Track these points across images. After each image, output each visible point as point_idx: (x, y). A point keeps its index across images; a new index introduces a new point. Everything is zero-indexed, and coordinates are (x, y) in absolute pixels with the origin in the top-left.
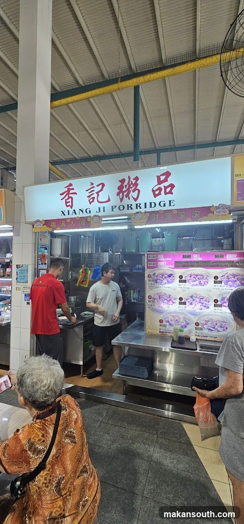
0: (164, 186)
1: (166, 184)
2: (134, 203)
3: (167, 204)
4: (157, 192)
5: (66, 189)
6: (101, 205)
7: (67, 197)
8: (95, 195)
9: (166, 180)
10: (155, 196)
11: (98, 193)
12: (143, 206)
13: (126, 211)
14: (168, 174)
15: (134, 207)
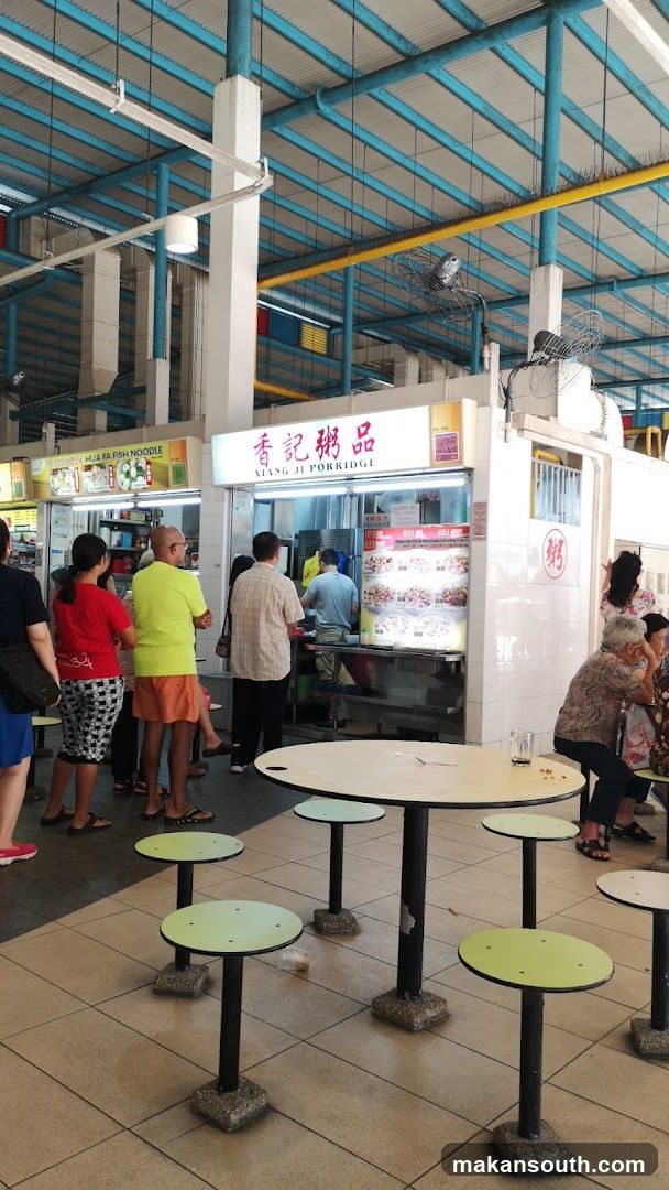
0: (364, 440)
1: (366, 438)
2: (334, 462)
3: (368, 464)
4: (357, 448)
5: (260, 441)
6: (300, 464)
7: (261, 452)
8: (292, 450)
9: (366, 433)
10: (356, 452)
11: (295, 447)
12: (343, 466)
13: (326, 472)
14: (367, 425)
15: (334, 466)
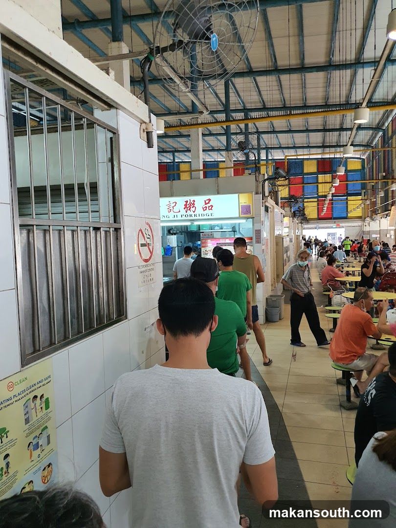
0: (208, 206)
2: (193, 214)
3: (210, 215)
4: (205, 209)
6: (175, 214)
9: (209, 203)
11: (173, 207)
12: (198, 215)
13: (189, 218)
14: (210, 200)
15: (193, 216)
